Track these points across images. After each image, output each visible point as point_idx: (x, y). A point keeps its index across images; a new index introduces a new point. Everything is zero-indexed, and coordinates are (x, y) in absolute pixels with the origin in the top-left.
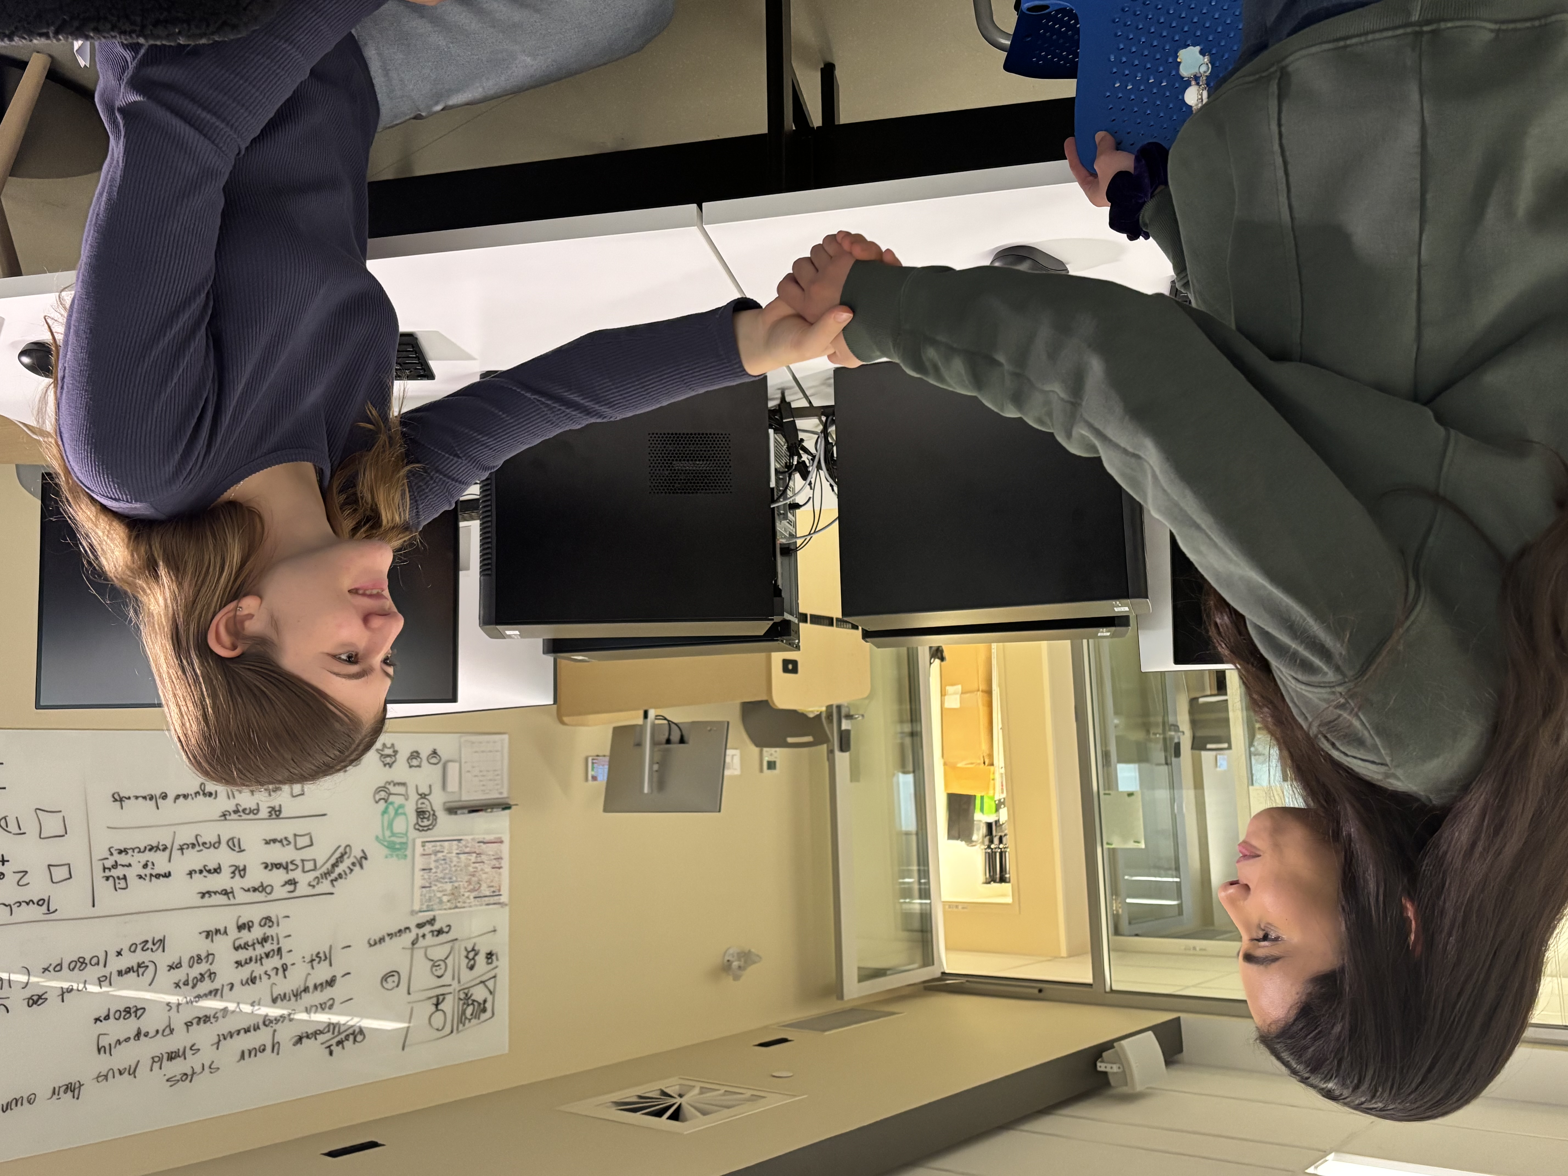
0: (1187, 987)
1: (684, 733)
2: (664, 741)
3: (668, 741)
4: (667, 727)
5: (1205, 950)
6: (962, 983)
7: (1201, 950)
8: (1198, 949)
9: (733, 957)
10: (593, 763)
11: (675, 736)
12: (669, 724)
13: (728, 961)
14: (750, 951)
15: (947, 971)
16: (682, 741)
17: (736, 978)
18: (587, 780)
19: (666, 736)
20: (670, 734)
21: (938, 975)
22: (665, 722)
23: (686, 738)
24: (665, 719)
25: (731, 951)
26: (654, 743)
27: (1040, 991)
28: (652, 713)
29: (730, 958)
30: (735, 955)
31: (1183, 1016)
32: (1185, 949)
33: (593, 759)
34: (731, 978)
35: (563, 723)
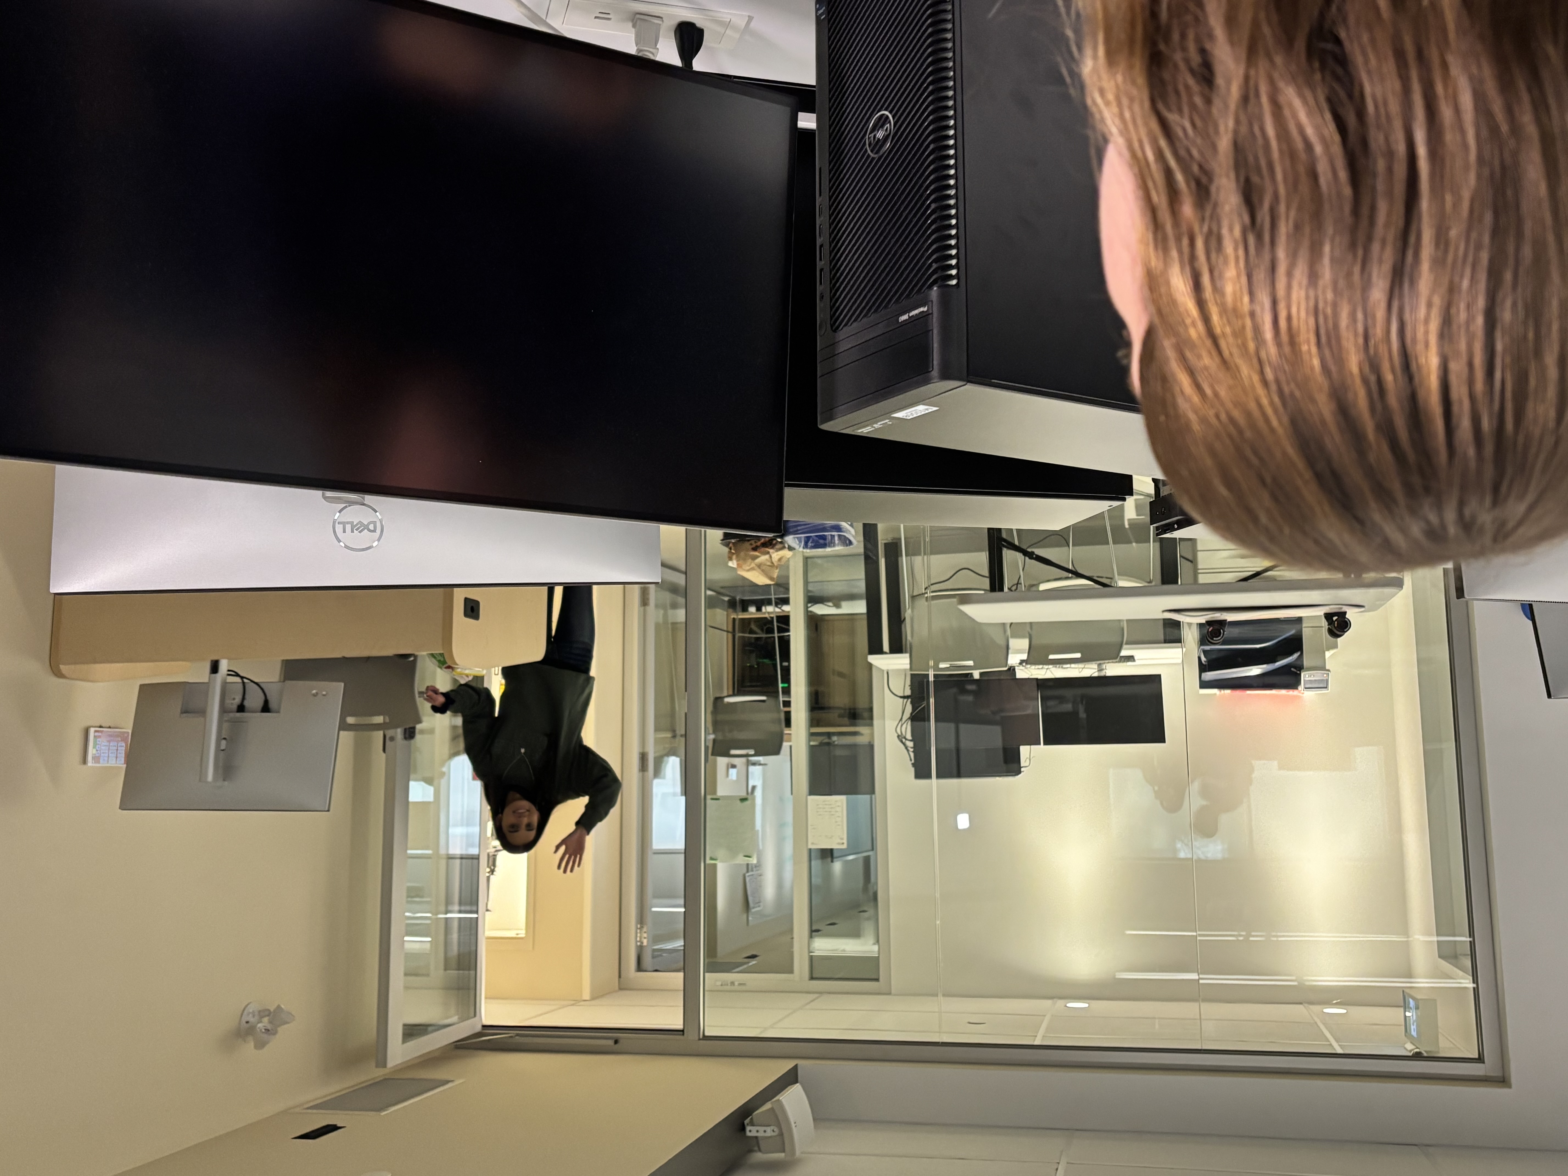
0: (766, 1029)
1: (269, 698)
2: (235, 707)
3: (241, 708)
4: (241, 686)
5: (744, 984)
6: (511, 1037)
7: (740, 984)
8: (736, 983)
9: (254, 1016)
10: (95, 736)
11: (254, 700)
12: (243, 683)
13: (247, 1022)
14: (279, 1007)
15: (487, 1022)
16: (266, 708)
17: (260, 1045)
18: (85, 761)
19: (238, 700)
20: (244, 698)
21: (479, 1028)
22: (238, 680)
23: (273, 704)
24: (237, 675)
25: (251, 1009)
26: (223, 710)
27: (616, 1042)
28: (224, 666)
29: (251, 1019)
30: (256, 1013)
31: (800, 1062)
32: (722, 985)
33: (96, 731)
34: (252, 1044)
35: (59, 674)
